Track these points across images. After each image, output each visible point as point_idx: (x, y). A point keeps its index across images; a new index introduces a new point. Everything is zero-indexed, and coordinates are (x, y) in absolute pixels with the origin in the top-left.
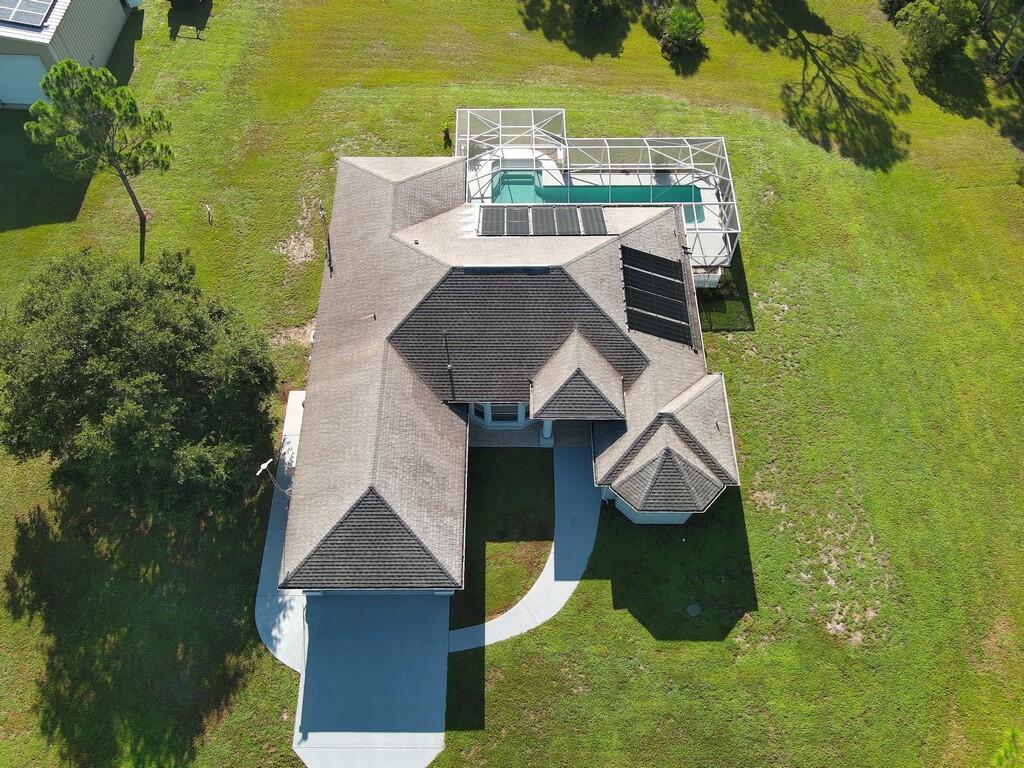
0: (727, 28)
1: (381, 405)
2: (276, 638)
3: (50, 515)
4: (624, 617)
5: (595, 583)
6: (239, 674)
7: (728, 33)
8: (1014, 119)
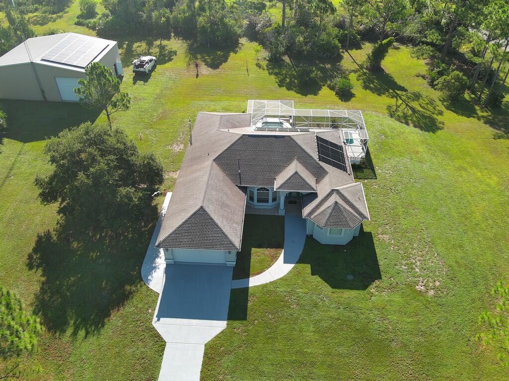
0: (363, 88)
1: (208, 180)
2: (150, 280)
3: (53, 234)
4: (317, 279)
5: (303, 265)
6: (130, 293)
7: (364, 90)
8: (490, 119)
